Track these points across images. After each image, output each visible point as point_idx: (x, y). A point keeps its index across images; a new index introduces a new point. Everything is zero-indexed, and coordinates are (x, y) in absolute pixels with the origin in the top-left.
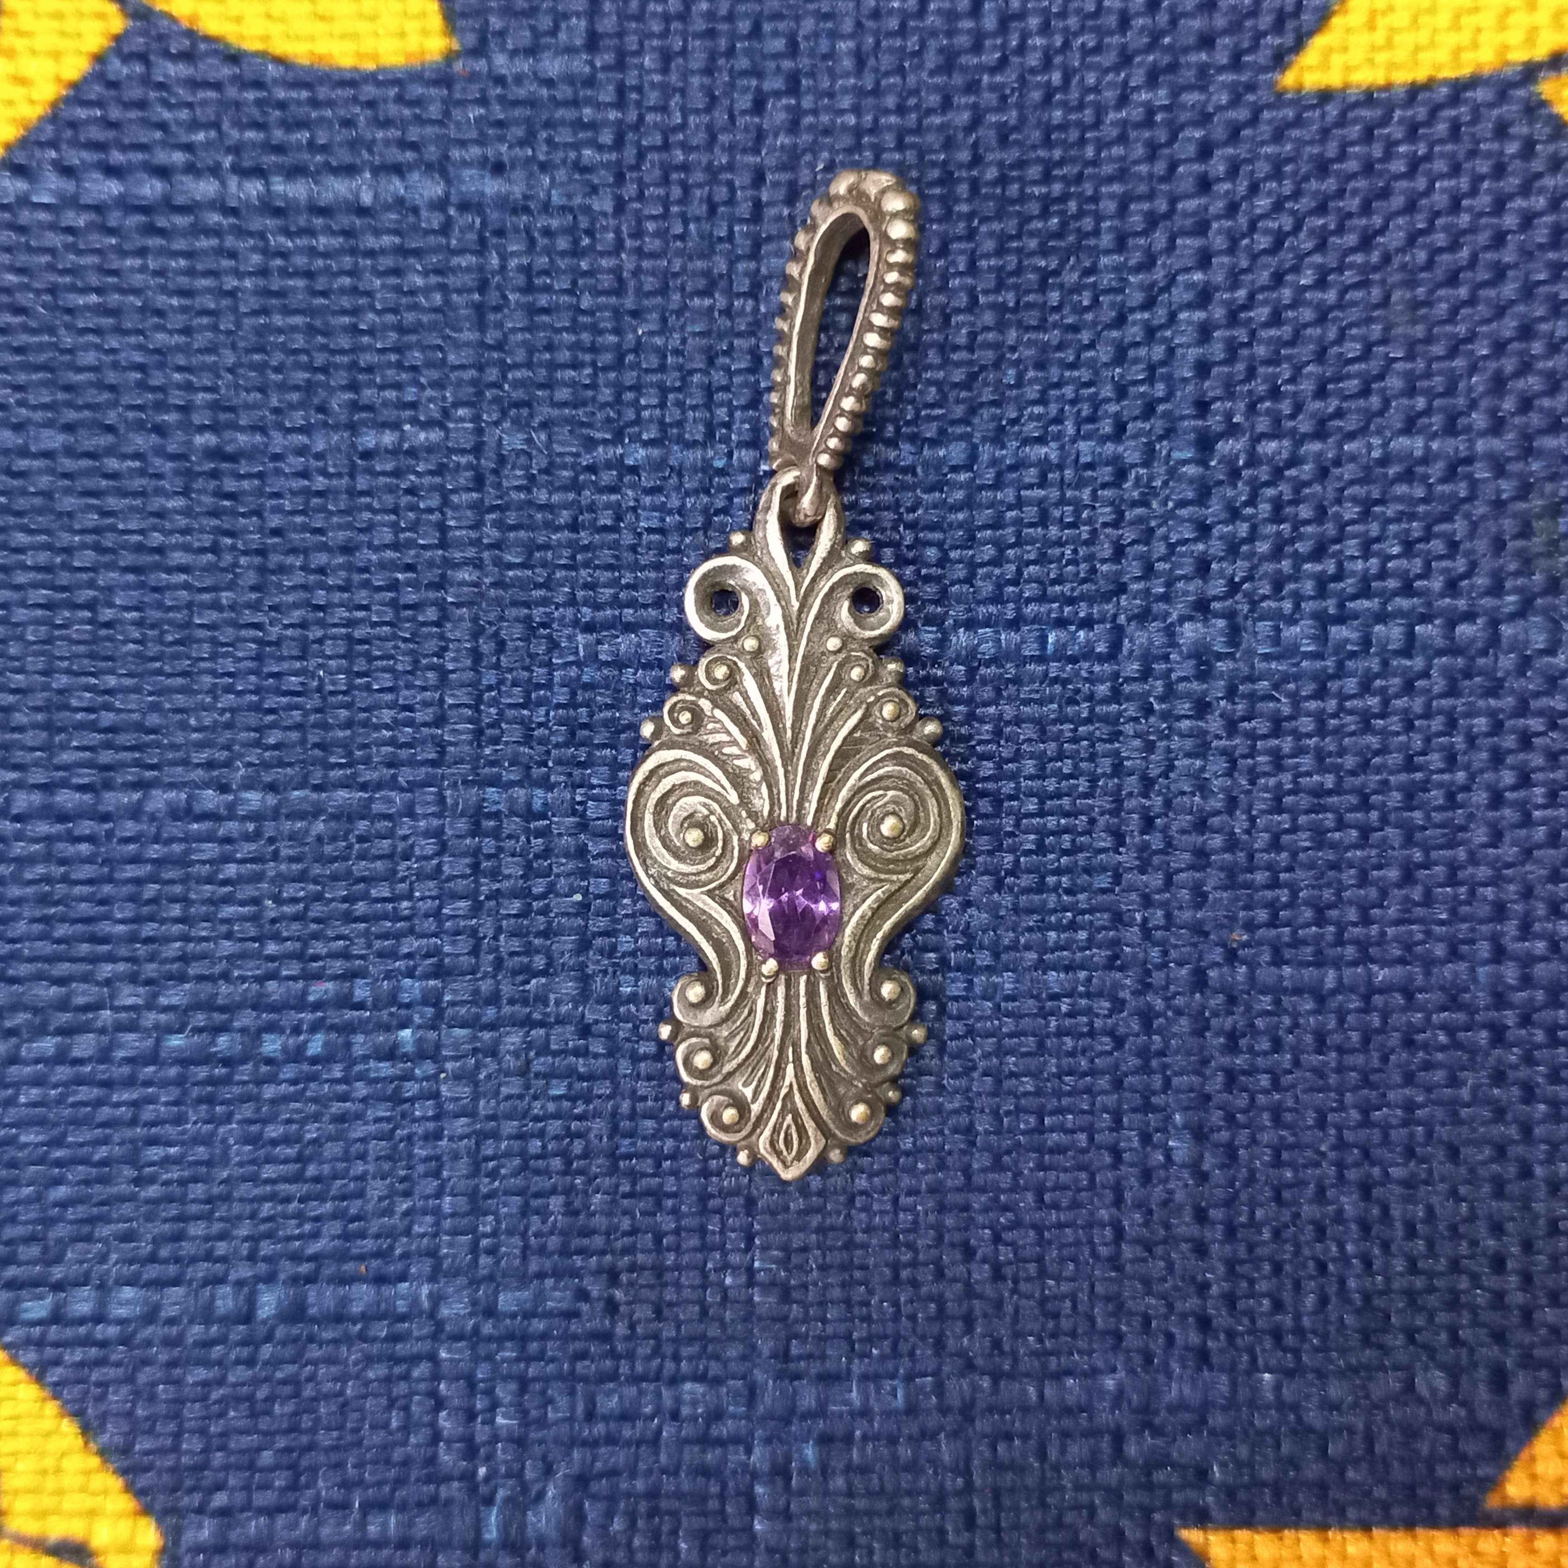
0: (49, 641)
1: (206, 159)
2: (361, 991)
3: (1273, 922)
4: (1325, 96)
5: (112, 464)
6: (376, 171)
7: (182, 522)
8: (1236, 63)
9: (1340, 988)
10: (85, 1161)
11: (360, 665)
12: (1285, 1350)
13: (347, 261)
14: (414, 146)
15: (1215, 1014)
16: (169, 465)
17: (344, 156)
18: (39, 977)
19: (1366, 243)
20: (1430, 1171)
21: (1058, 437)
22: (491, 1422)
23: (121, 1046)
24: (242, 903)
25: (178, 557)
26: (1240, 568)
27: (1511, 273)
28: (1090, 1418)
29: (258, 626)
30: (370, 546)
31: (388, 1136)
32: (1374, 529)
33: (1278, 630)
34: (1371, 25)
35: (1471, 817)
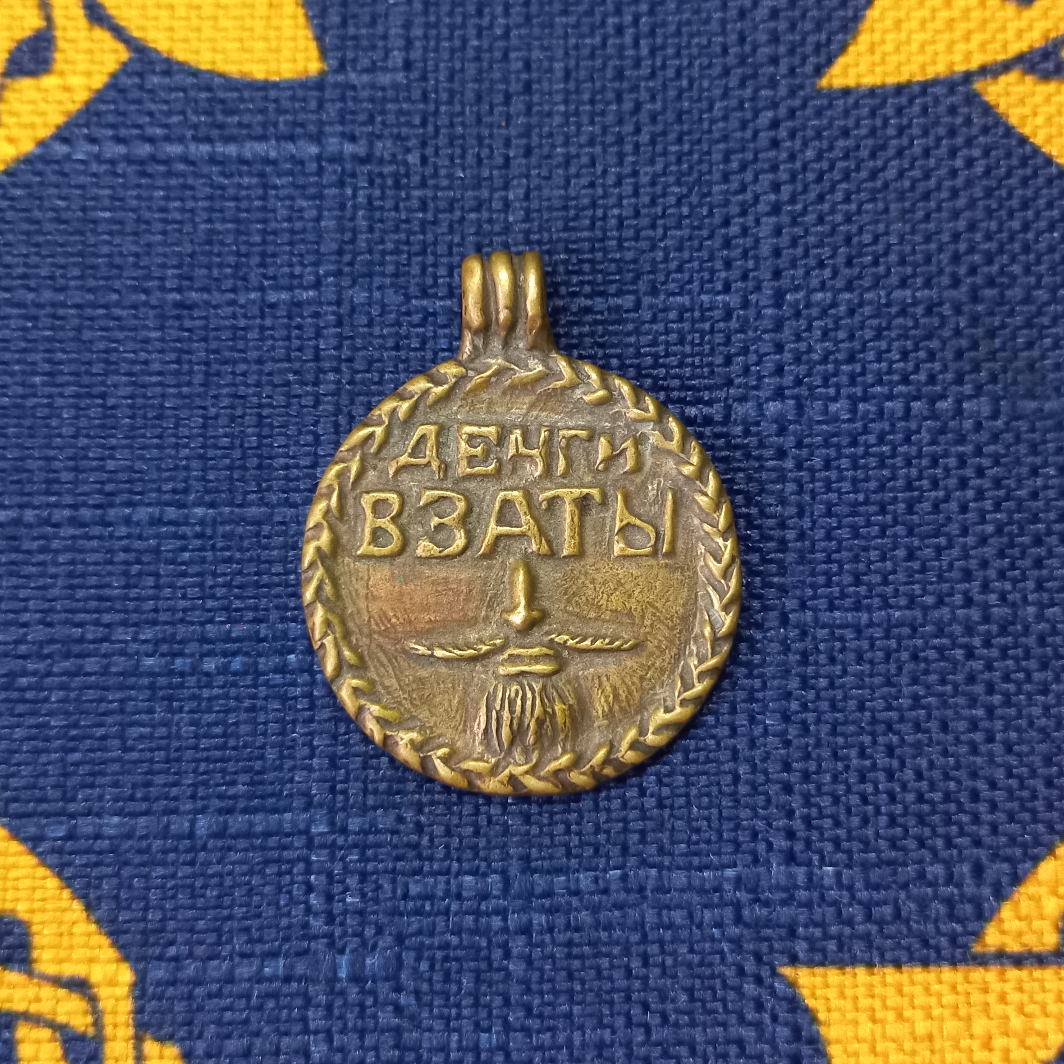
0: (76, 417)
1: (177, 131)
2: (263, 630)
3: (828, 584)
4: (846, 92)
5: (117, 312)
6: (278, 139)
7: (158, 345)
8: (792, 72)
9: (870, 624)
10: (91, 737)
11: (266, 431)
12: (843, 852)
13: (260, 192)
14: (302, 125)
15: (794, 641)
16: (151, 313)
17: (259, 130)
18: (66, 622)
19: (874, 175)
20: (930, 739)
21: (690, 292)
22: (344, 900)
23: (116, 664)
24: (193, 576)
25: (156, 367)
26: (803, 369)
27: (962, 193)
28: (721, 897)
29: (204, 408)
30: (274, 360)
31: (281, 721)
32: (883, 345)
33: (826, 407)
34: (872, 50)
35: (949, 519)
